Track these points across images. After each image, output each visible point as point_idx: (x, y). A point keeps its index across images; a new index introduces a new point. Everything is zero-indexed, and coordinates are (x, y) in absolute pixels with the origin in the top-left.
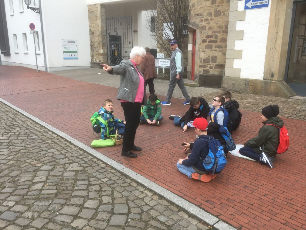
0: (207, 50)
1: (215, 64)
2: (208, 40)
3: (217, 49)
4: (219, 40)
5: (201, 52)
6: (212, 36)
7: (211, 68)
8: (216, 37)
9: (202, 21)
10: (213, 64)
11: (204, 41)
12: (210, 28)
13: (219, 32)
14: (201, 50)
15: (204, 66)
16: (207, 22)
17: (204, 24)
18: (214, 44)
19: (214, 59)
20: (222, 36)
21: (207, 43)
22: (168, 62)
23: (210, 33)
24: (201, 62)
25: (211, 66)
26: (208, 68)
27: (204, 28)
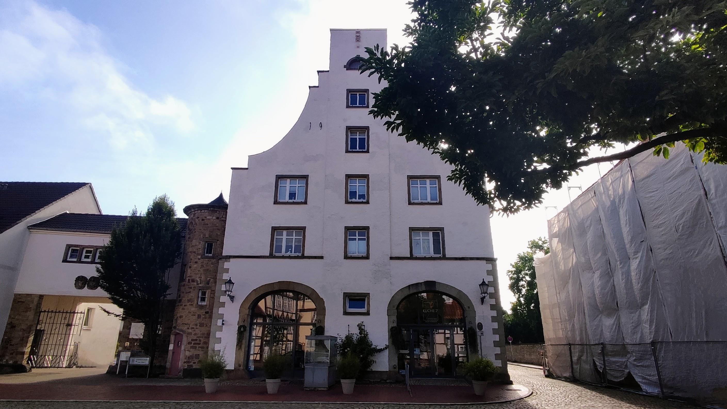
0: (191, 350)
1: (198, 360)
2: (193, 342)
3: (200, 349)
4: (202, 343)
5: (187, 351)
6: (196, 340)
7: (194, 363)
8: (200, 341)
9: (188, 328)
10: (196, 361)
11: (189, 343)
12: (195, 334)
13: (203, 337)
14: (186, 350)
15: (188, 362)
16: (193, 330)
17: (190, 331)
18: (197, 346)
19: (197, 356)
20: (204, 340)
21: (192, 345)
22: (146, 360)
23: (195, 338)
24: (186, 358)
25: (195, 361)
26: (192, 364)
27: (190, 334)
